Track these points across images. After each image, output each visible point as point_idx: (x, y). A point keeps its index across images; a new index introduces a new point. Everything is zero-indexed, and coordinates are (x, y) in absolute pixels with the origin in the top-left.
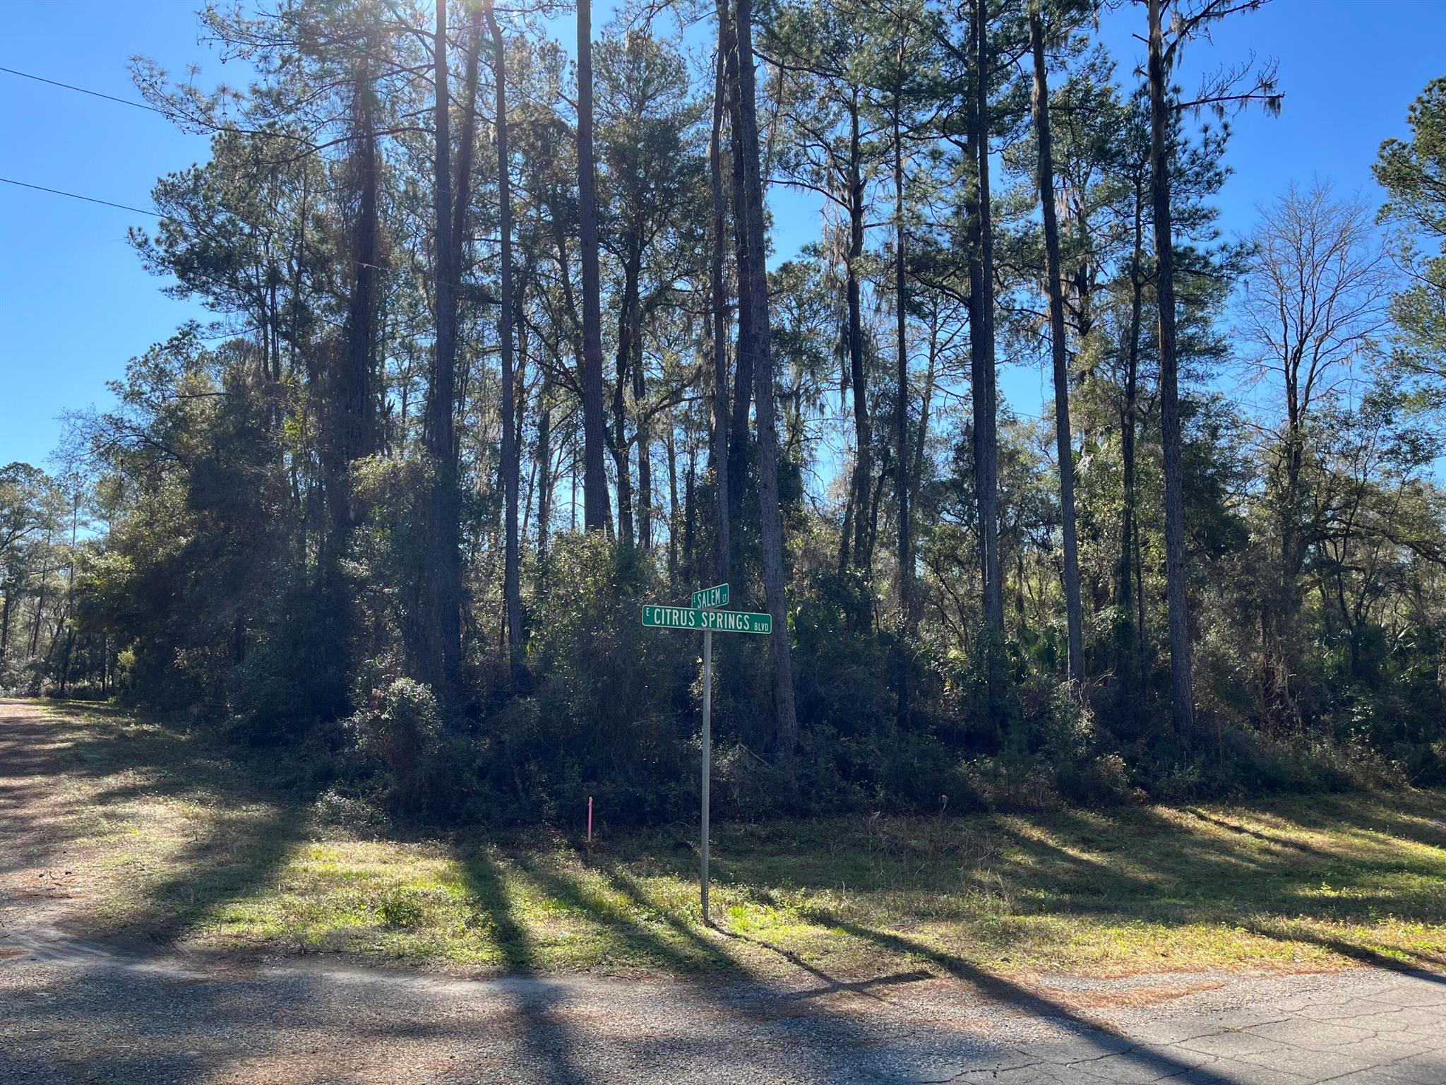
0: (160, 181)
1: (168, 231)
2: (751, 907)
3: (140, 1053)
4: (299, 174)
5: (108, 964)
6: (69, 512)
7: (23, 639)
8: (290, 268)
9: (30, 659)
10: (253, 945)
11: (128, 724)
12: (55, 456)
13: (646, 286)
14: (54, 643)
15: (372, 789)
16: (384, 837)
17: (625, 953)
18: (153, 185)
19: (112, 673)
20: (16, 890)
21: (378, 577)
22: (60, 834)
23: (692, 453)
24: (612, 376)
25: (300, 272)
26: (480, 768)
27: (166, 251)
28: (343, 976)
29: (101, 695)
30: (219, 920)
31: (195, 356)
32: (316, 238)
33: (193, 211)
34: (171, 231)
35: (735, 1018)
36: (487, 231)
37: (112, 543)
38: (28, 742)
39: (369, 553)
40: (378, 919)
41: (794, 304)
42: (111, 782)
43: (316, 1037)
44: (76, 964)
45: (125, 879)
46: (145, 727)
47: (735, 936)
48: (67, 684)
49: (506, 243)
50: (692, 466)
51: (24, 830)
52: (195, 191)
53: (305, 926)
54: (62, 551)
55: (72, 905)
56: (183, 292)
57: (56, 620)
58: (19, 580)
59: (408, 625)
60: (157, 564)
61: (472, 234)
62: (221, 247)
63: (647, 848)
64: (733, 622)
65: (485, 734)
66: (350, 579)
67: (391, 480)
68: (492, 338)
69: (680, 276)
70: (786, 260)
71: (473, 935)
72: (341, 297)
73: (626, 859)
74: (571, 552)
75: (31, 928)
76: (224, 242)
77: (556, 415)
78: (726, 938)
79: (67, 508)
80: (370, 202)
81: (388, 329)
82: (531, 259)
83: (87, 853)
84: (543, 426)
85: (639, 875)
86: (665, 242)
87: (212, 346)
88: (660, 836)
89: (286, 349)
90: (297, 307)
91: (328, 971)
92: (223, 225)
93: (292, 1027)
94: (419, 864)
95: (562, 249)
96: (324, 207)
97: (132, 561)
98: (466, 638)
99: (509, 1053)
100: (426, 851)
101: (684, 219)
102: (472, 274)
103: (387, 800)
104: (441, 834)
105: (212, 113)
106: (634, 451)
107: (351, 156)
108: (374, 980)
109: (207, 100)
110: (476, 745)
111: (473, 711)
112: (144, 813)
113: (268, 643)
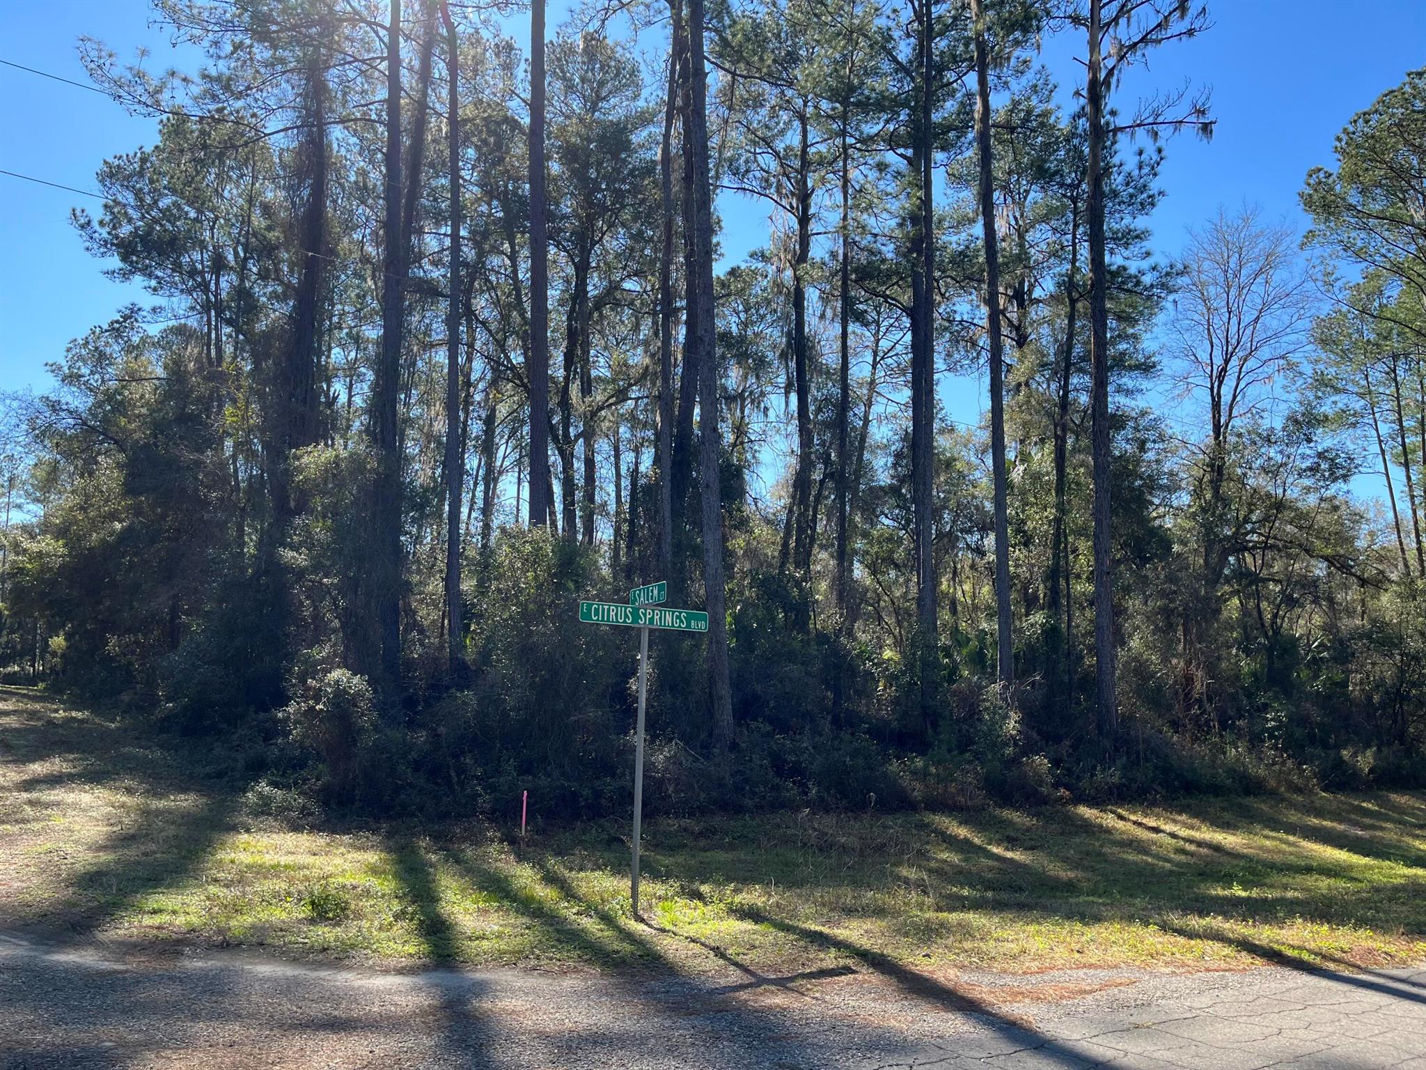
0: (106, 162)
1: (112, 213)
2: (681, 902)
3: (53, 1044)
4: (247, 160)
5: (26, 954)
6: (3, 494)
8: (236, 254)
10: (174, 936)
11: (56, 711)
13: (595, 285)
15: (305, 780)
16: (315, 828)
17: (553, 947)
18: (99, 166)
19: (42, 658)
21: (316, 567)
23: (637, 451)
24: (558, 373)
25: (246, 259)
26: (415, 761)
27: (109, 233)
28: (265, 969)
29: (31, 680)
30: (142, 911)
31: (136, 339)
32: (264, 224)
33: (138, 194)
34: (115, 214)
35: (659, 1012)
36: (437, 225)
37: (46, 527)
39: (309, 543)
40: (304, 912)
41: (741, 307)
42: (38, 768)
45: (47, 867)
46: (74, 714)
47: (663, 930)
49: (456, 237)
50: (637, 464)
52: (141, 174)
53: (229, 919)
56: (125, 275)
59: (347, 616)
60: (91, 549)
61: (422, 228)
62: (165, 231)
63: (581, 842)
64: (670, 619)
65: (422, 726)
66: (288, 569)
67: (333, 471)
68: (440, 331)
69: (629, 276)
70: (734, 265)
71: (401, 928)
72: (288, 286)
73: (559, 853)
74: (512, 546)
76: (168, 226)
77: (502, 410)
78: (654, 932)
80: (319, 192)
81: (335, 319)
82: (481, 254)
83: (10, 840)
84: (489, 421)
85: (571, 870)
86: (615, 242)
87: (154, 330)
88: (594, 831)
89: (230, 336)
90: (242, 293)
91: (250, 963)
92: (168, 209)
93: (210, 1020)
94: (349, 856)
95: (512, 246)
96: (272, 194)
97: (65, 545)
98: (405, 630)
99: (430, 1047)
100: (357, 843)
101: (635, 220)
102: (421, 267)
103: (320, 791)
104: (374, 827)
105: (160, 97)
106: (579, 448)
107: (301, 144)
108: (296, 973)
109: (155, 83)
110: (412, 737)
111: (410, 703)
112: (70, 801)
113: (203, 631)
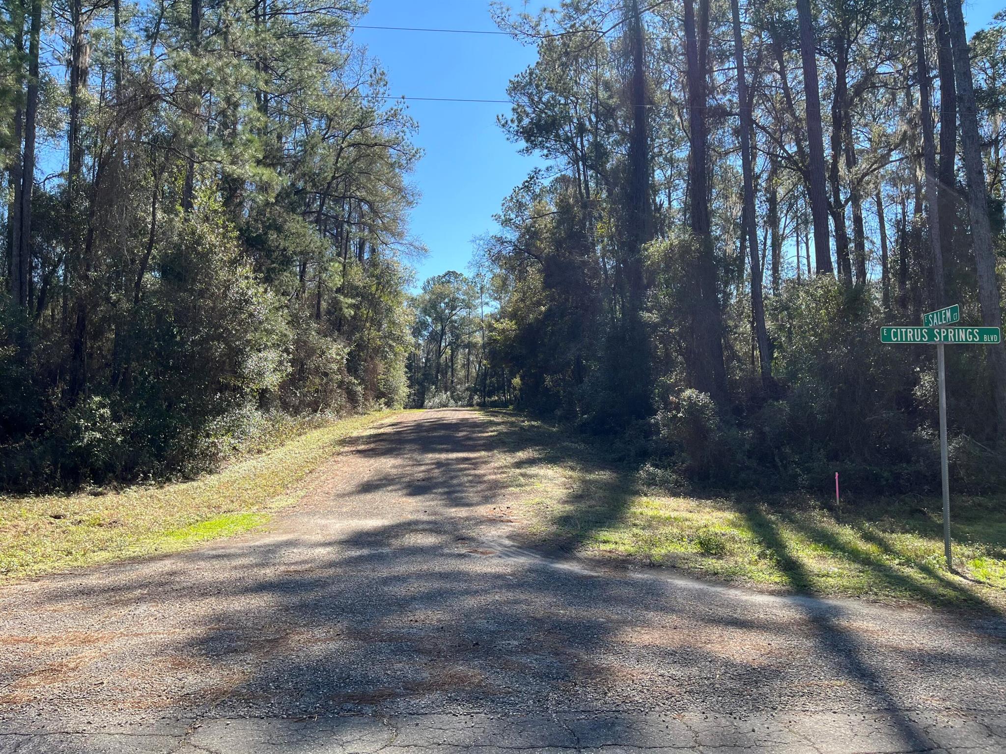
0: (510, 81)
1: (517, 113)
2: (990, 561)
3: (571, 617)
4: (592, 55)
5: (540, 562)
6: (479, 297)
7: (462, 373)
8: (590, 120)
9: (467, 385)
10: (620, 557)
11: (523, 421)
12: (470, 264)
13: (853, 76)
14: (478, 375)
15: (674, 463)
16: (688, 495)
17: (887, 587)
18: (507, 85)
19: (509, 391)
20: (483, 516)
21: (665, 321)
22: (500, 485)
23: (902, 203)
24: (828, 152)
25: (597, 122)
26: (749, 451)
27: (518, 126)
28: (681, 582)
29: (505, 405)
30: (596, 541)
31: (538, 191)
32: (606, 96)
33: (530, 96)
34: (520, 115)
35: (992, 643)
36: (722, 63)
37: (503, 314)
38: (474, 432)
39: (658, 306)
40: (693, 549)
41: (988, 65)
42: (521, 455)
43: (672, 619)
44: (524, 561)
45: (540, 511)
46: (533, 423)
47: (980, 582)
48: (487, 399)
49: (740, 68)
50: (904, 214)
51: (481, 482)
52: (530, 83)
53: (650, 549)
54: (477, 320)
55: (514, 527)
56: (527, 150)
57: (477, 361)
58: (457, 339)
59: (687, 354)
60: (530, 324)
61: (711, 68)
62: (549, 116)
63: (887, 512)
64: (963, 336)
65: (748, 427)
66: (647, 324)
67: (668, 257)
68: (730, 141)
69: (882, 62)
70: (978, 30)
71: (764, 564)
72: (623, 133)
73: (870, 520)
74: (807, 292)
75: (495, 539)
76: (549, 113)
77: (781, 192)
78: (971, 583)
79: (477, 295)
80: (639, 62)
81: (656, 150)
82: (757, 75)
83: (516, 496)
84: (772, 201)
85: (884, 531)
86: (868, 37)
87: (547, 183)
88: (897, 504)
89: (591, 176)
90: (597, 146)
91: (670, 578)
92: (549, 101)
93: (657, 610)
94: (714, 514)
95: (781, 63)
96: (609, 74)
97: (516, 324)
98: (727, 360)
99: (811, 647)
100: (717, 506)
101: (884, 14)
102: (714, 98)
103: (685, 471)
104: (726, 495)
105: (539, 28)
106: (848, 210)
107: (625, 33)
108: (702, 587)
109: (534, 20)
110: (742, 434)
111: (737, 411)
112: (542, 474)
113: (598, 369)
